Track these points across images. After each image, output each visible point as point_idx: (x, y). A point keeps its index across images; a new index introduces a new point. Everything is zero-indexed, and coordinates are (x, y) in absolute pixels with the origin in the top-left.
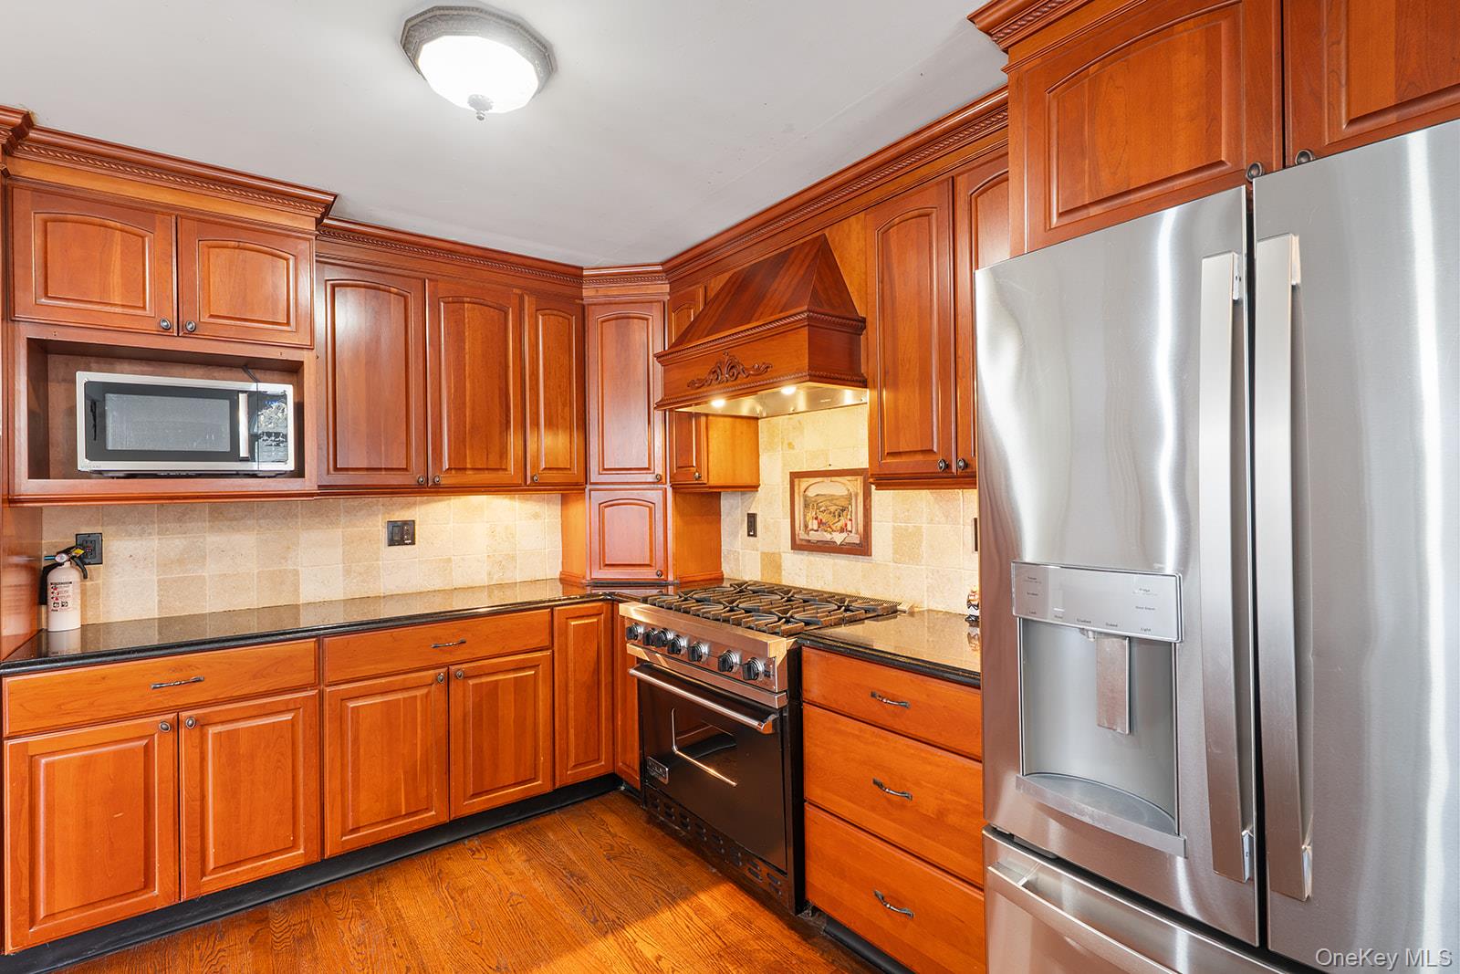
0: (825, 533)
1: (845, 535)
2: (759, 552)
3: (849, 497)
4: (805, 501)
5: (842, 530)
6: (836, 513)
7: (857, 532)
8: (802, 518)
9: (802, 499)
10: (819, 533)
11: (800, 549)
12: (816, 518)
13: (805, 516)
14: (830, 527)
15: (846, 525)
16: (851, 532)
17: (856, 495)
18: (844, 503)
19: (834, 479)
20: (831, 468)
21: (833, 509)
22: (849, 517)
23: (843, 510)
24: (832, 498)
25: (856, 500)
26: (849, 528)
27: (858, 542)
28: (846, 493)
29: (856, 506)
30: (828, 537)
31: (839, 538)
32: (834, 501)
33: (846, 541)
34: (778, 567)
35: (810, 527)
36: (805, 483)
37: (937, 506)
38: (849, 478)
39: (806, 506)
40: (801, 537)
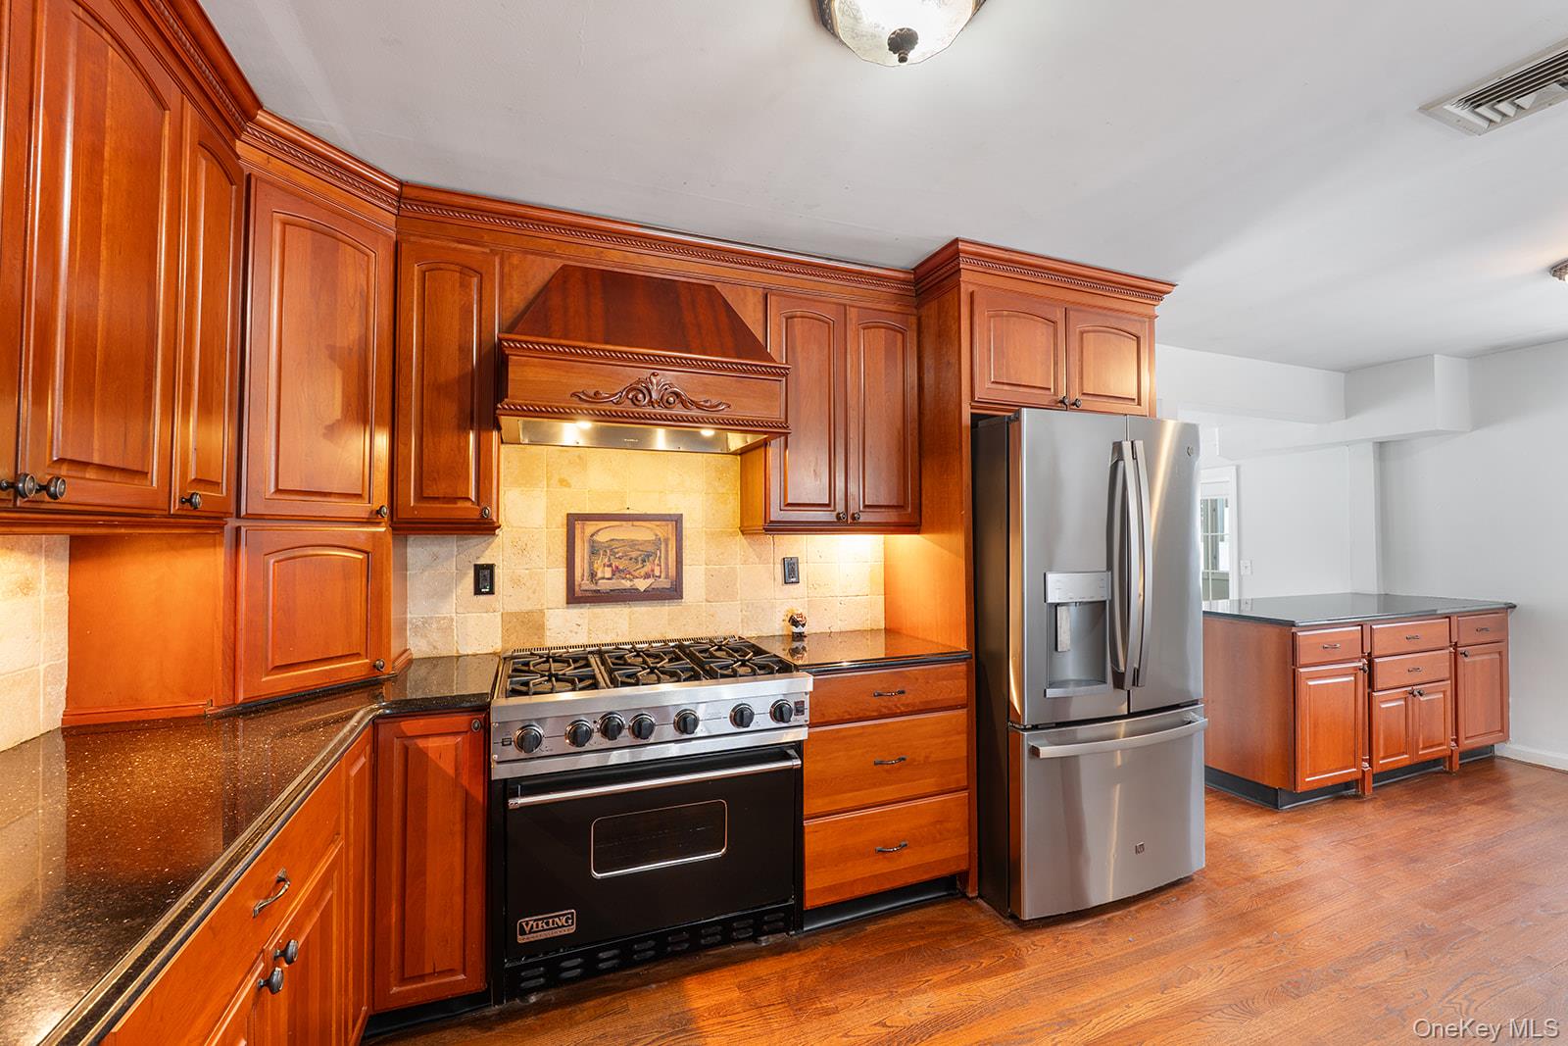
0: (623, 581)
1: (650, 581)
2: (498, 615)
3: (657, 543)
4: (593, 547)
5: (647, 576)
6: (640, 559)
7: (667, 577)
8: (586, 566)
9: (586, 545)
10: (613, 581)
11: (579, 602)
12: (610, 566)
13: (591, 564)
14: (630, 573)
15: (653, 571)
16: (660, 577)
17: (667, 540)
18: (651, 549)
19: (635, 523)
20: (628, 512)
21: (634, 554)
22: (657, 562)
23: (648, 556)
24: (633, 544)
25: (667, 545)
26: (657, 573)
27: (669, 587)
28: (654, 538)
29: (667, 551)
30: (627, 584)
31: (642, 585)
32: (637, 547)
33: (653, 586)
34: (539, 628)
35: (599, 575)
36: (591, 527)
37: (751, 550)
38: (658, 523)
39: (594, 552)
40: (584, 587)
